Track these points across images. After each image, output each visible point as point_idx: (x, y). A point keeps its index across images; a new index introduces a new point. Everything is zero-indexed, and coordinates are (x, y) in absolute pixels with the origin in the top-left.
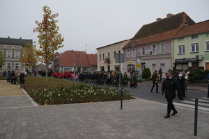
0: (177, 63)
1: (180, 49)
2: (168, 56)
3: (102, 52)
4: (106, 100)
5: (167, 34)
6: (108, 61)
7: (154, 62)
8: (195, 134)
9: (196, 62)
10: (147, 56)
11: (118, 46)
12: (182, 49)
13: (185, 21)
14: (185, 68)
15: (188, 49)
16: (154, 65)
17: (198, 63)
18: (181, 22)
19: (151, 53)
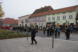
0: (47, 23)
1: (49, 18)
2: (45, 21)
3: (20, 19)
4: (22, 37)
5: (44, 13)
6: (23, 22)
7: (40, 23)
8: (53, 48)
9: (54, 23)
10: (37, 21)
11: (26, 17)
12: (49, 19)
13: (50, 9)
14: (50, 25)
15: (51, 19)
16: (40, 24)
17: (55, 24)
18: (49, 9)
19: (39, 20)
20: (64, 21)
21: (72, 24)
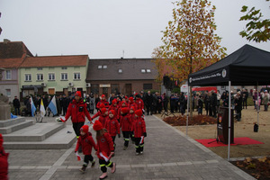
0: (24, 89)
1: (27, 77)
2: (15, 82)
15: (34, 78)
17: (43, 89)
18: (23, 52)
20: (65, 85)
21: (80, 89)
